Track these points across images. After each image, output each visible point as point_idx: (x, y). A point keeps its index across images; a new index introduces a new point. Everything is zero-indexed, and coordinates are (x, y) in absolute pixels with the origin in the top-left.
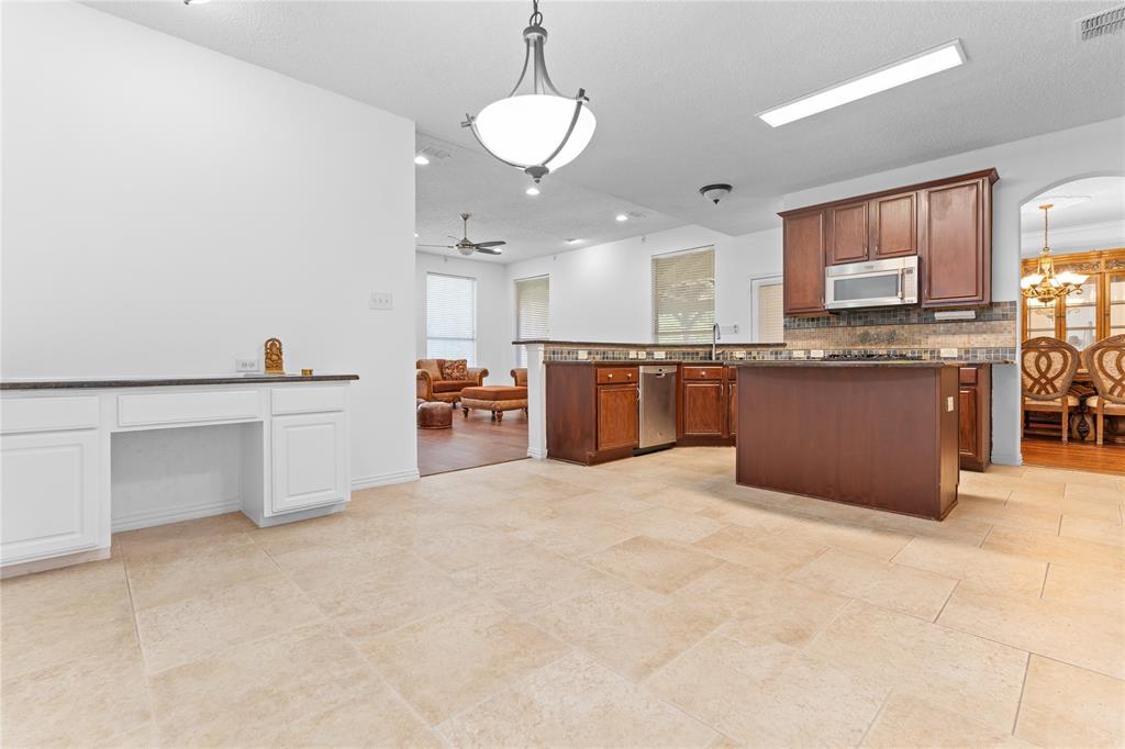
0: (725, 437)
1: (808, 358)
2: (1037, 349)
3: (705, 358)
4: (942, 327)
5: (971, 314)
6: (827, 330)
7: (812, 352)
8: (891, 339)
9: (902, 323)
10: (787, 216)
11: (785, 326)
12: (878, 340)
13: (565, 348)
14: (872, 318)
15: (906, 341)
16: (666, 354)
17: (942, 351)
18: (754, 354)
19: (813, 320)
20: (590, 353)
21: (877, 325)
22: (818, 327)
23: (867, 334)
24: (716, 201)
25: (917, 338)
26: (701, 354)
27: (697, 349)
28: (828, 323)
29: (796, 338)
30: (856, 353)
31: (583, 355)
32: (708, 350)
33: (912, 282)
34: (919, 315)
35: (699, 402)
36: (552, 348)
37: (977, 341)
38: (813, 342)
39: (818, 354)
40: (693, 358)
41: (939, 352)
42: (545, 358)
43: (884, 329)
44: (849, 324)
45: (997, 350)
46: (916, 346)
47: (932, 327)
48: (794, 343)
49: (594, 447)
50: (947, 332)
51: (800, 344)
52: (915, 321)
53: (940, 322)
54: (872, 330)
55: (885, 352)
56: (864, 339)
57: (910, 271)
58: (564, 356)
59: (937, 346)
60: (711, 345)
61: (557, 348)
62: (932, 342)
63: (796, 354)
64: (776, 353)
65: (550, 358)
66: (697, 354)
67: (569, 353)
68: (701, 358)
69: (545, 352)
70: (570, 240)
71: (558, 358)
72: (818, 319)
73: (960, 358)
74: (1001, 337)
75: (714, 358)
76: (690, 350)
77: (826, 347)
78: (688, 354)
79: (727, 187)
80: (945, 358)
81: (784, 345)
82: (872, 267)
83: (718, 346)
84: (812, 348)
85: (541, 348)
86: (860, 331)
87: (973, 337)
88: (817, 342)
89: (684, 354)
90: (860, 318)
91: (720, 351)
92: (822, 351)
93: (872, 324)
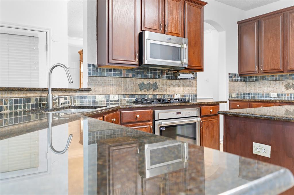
1: (107, 101)
5: (191, 76)
6: (120, 79)
7: (111, 96)
8: (155, 87)
11: (89, 74)
12: (148, 88)
14: (146, 72)
17: (175, 95)
19: (111, 70)
21: (148, 78)
22: (114, 77)
23: (143, 84)
25: (167, 87)
26: (33, 102)
27: (29, 95)
28: (121, 74)
29: (98, 84)
30: (137, 97)
38: (111, 88)
39: (114, 98)
41: (174, 96)
43: (151, 81)
44: (133, 77)
46: (165, 93)
47: (174, 82)
48: (97, 89)
50: (177, 85)
51: (101, 89)
53: (180, 79)
54: (146, 81)
59: (173, 93)
62: (172, 91)
63: (99, 98)
72: (114, 70)
77: (120, 92)
78: (20, 101)
81: (88, 90)
84: (111, 92)
86: (139, 81)
88: (114, 89)
89: (16, 101)
90: (140, 73)
91: (57, 95)
92: (117, 96)
93: (145, 77)
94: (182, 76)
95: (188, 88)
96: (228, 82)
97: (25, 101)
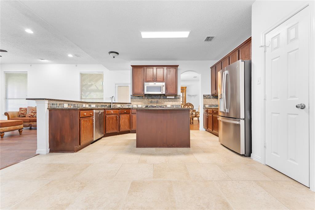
0: (118, 132)
1: (137, 107)
2: (187, 105)
3: (109, 107)
4: (167, 100)
5: (173, 97)
6: (142, 99)
7: (138, 105)
8: (157, 102)
9: (159, 98)
10: (134, 67)
11: (131, 98)
12: (154, 103)
13: (58, 102)
14: (153, 97)
15: (160, 103)
16: (96, 106)
17: (168, 105)
18: (123, 106)
19: (139, 97)
20: (69, 105)
21: (154, 99)
22: (140, 99)
23: (152, 101)
24: (114, 57)
25: (163, 102)
26: (107, 106)
27: (106, 104)
29: (134, 101)
30: (149, 106)
31: (66, 106)
32: (109, 104)
33: (164, 88)
34: (163, 97)
35: (111, 122)
36: (52, 102)
37: (174, 103)
39: (140, 106)
40: (105, 107)
42: (49, 106)
43: (156, 100)
44: (148, 98)
45: (177, 105)
46: (162, 104)
47: (165, 100)
48: (134, 103)
49: (79, 144)
50: (168, 101)
51: (135, 103)
52: (162, 98)
53: (168, 99)
54: (153, 100)
55: (156, 106)
56: (151, 102)
57: (164, 86)
58: (58, 106)
60: (111, 103)
61: (54, 102)
62: (166, 103)
63: (134, 106)
64: (129, 106)
65: (51, 107)
66: (106, 106)
67: (60, 104)
68: (107, 107)
69: (49, 104)
70: (42, 59)
71: (55, 106)
72: (140, 96)
73: (171, 107)
74: (178, 102)
75: (112, 107)
76: (104, 104)
77: (142, 104)
78: (103, 106)
79: (117, 53)
80: (168, 107)
81: (131, 103)
82: (155, 84)
83: (113, 103)
84: (139, 104)
85: (47, 102)
86: (150, 100)
87: (173, 102)
88: (140, 103)
89: (102, 106)
90: (150, 97)
91: (114, 105)
92: (141, 105)
93: (153, 98)
94: (168, 97)
95: (175, 102)
96: (203, 99)
97: (105, 105)
